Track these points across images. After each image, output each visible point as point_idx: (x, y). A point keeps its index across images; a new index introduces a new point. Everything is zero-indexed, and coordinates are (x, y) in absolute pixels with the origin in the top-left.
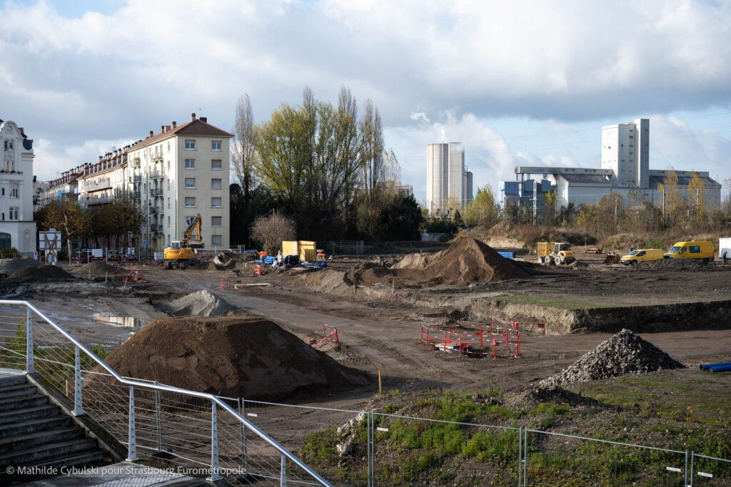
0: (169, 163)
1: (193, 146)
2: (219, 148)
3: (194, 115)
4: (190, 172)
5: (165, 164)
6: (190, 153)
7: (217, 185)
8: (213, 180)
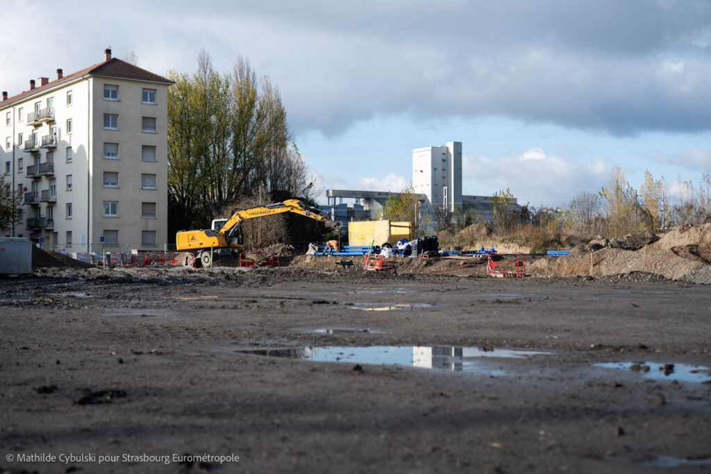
0: (69, 124)
1: (115, 95)
2: (152, 99)
3: (108, 52)
4: (111, 135)
5: (60, 124)
6: (111, 105)
7: (149, 155)
8: (144, 147)
